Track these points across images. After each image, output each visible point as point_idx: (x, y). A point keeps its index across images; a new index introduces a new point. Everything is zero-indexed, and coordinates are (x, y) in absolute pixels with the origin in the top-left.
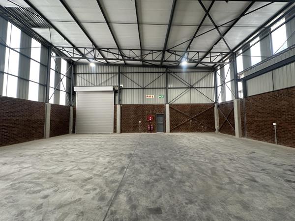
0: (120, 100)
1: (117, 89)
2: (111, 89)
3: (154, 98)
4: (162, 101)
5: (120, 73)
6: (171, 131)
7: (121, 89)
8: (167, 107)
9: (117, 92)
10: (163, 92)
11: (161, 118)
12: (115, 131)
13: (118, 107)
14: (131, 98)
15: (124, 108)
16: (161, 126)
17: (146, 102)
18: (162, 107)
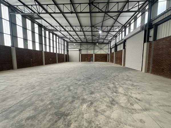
0: (81, 53)
1: (80, 49)
2: (78, 50)
3: (90, 52)
4: (92, 53)
5: (80, 45)
6: (95, 61)
7: (81, 49)
8: (94, 55)
9: (80, 50)
10: (93, 50)
11: (92, 58)
12: (80, 61)
13: (80, 55)
14: (84, 52)
15: (82, 55)
16: (92, 60)
17: (88, 53)
18: (92, 55)
